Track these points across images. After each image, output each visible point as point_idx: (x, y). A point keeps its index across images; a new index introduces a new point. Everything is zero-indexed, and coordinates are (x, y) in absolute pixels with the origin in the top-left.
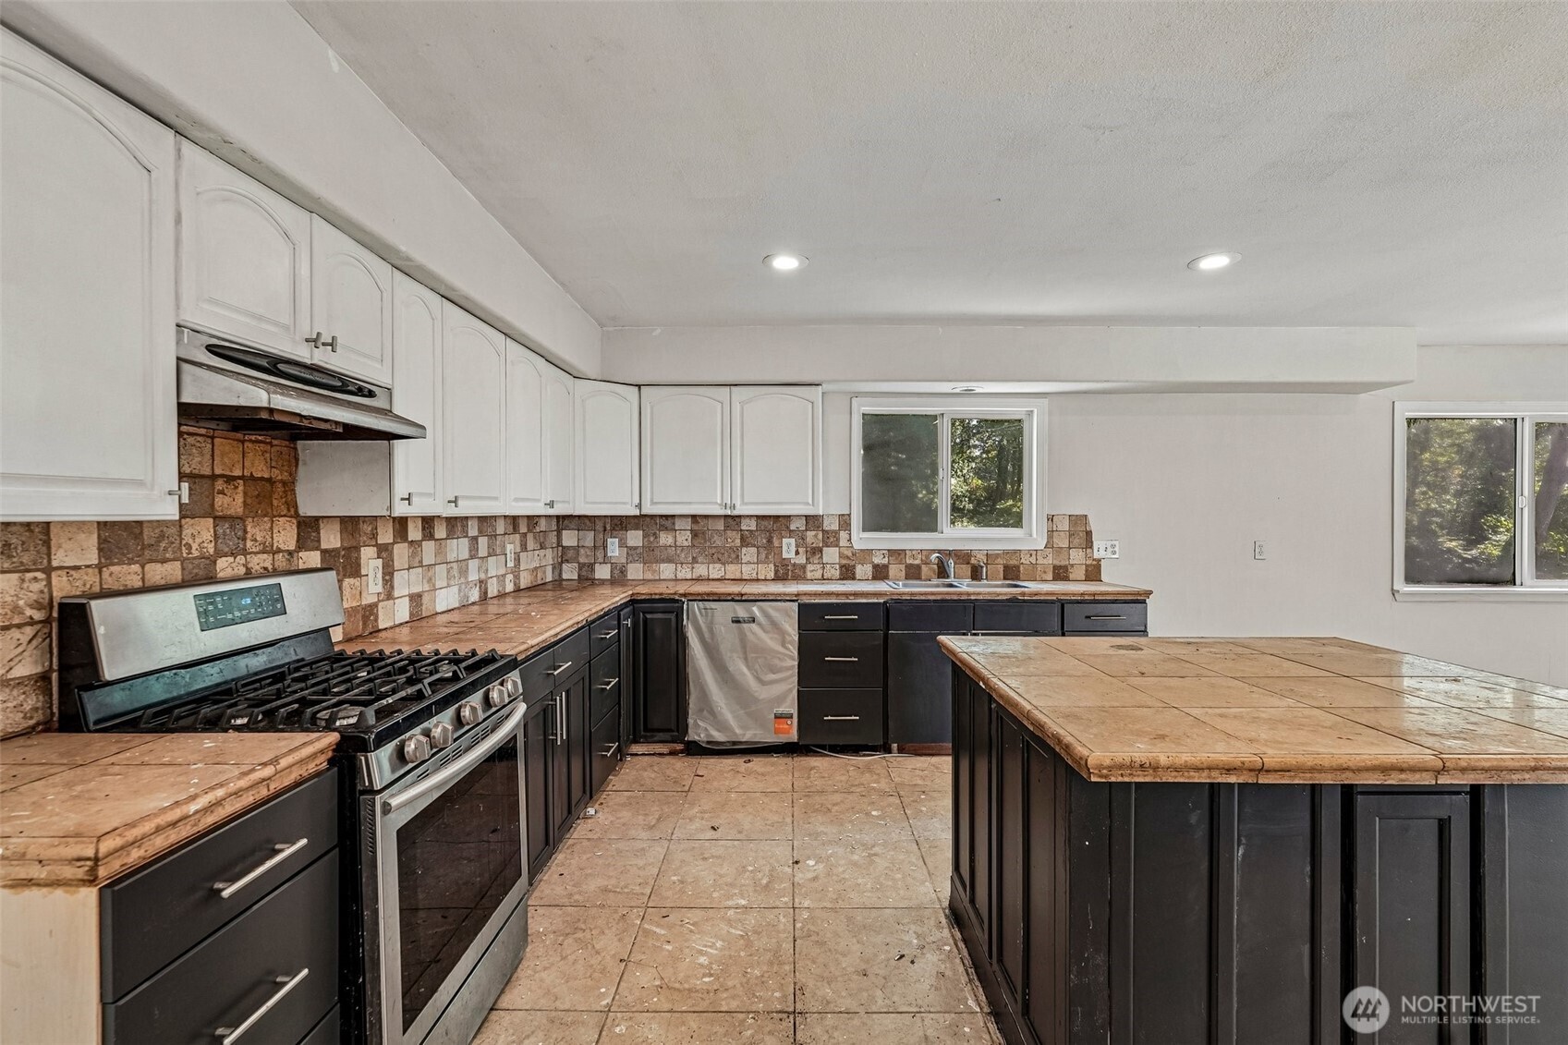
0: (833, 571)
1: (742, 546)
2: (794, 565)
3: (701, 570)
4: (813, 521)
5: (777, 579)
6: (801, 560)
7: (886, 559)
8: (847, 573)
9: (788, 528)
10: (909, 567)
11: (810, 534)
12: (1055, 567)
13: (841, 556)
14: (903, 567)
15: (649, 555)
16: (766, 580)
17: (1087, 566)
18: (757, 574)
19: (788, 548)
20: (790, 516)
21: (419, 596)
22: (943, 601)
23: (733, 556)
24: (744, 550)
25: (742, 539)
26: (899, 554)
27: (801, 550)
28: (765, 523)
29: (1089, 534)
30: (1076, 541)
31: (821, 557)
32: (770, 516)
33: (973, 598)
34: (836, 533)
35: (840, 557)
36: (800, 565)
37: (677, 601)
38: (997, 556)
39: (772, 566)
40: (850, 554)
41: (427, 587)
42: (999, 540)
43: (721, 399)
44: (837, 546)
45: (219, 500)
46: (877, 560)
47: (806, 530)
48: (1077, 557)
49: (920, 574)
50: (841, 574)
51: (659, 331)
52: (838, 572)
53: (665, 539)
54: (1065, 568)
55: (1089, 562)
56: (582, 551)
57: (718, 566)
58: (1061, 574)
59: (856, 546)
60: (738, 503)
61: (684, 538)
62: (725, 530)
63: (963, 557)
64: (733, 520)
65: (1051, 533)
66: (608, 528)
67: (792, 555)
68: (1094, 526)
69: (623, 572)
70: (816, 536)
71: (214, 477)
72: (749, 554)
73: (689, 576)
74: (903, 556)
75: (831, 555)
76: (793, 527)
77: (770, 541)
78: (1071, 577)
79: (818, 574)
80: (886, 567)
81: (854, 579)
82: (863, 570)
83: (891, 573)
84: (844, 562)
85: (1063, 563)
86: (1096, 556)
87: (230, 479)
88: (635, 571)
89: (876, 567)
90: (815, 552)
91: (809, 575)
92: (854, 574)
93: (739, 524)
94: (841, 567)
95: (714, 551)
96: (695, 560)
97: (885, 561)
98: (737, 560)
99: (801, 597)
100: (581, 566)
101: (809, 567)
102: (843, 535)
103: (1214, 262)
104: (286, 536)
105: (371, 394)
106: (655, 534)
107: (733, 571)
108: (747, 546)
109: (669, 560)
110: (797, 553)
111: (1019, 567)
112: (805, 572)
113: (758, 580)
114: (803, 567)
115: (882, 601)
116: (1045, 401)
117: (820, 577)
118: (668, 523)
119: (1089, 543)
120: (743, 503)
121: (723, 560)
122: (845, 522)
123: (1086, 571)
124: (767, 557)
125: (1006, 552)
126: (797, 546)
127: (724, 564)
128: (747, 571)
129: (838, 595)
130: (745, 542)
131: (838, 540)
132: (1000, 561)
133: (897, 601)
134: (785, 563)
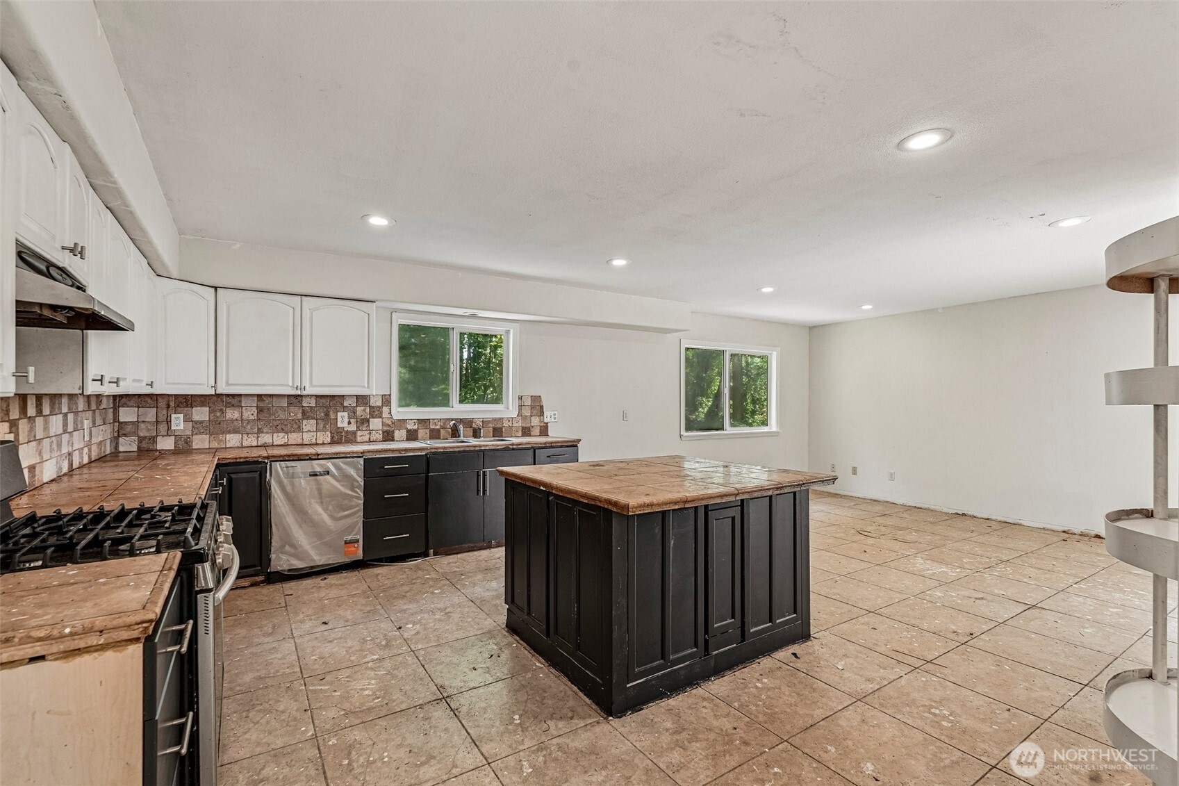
0: (377, 435)
1: (303, 419)
2: (347, 432)
3: (266, 438)
4: (362, 399)
5: (333, 443)
6: (353, 428)
7: (416, 426)
8: (388, 436)
9: (342, 404)
10: (432, 431)
11: (360, 409)
12: (523, 428)
14: (428, 431)
15: (216, 427)
16: (323, 444)
17: (541, 427)
18: (316, 440)
19: (342, 419)
20: (344, 396)
22: (464, 451)
23: (295, 426)
24: (305, 422)
25: (303, 413)
26: (426, 422)
27: (352, 421)
28: (323, 401)
29: (542, 407)
30: (535, 412)
31: (369, 426)
32: (327, 396)
33: (483, 448)
34: (380, 408)
35: (383, 425)
36: (351, 432)
37: (260, 462)
38: (489, 422)
39: (328, 433)
40: (390, 423)
42: (491, 411)
43: (293, 306)
44: (381, 417)
46: (409, 427)
47: (357, 406)
48: (535, 421)
49: (439, 435)
50: (383, 437)
51: (238, 245)
52: (381, 436)
53: (232, 414)
54: (529, 428)
55: (542, 424)
56: (142, 426)
57: (281, 435)
58: (526, 432)
59: (395, 417)
60: (307, 384)
61: (250, 413)
62: (288, 406)
63: (468, 423)
64: (297, 398)
65: (520, 406)
66: (172, 404)
67: (345, 424)
68: (544, 402)
69: (188, 442)
70: (364, 410)
72: (309, 424)
73: (255, 444)
74: (428, 423)
75: (376, 424)
76: (346, 404)
77: (327, 414)
78: (532, 434)
79: (366, 438)
80: (416, 431)
81: (393, 440)
82: (400, 434)
83: (420, 435)
84: (386, 429)
85: (528, 425)
86: (545, 421)
88: (201, 441)
89: (409, 431)
90: (364, 422)
91: (359, 439)
92: (393, 437)
93: (301, 402)
94: (384, 432)
95: (278, 423)
96: (260, 431)
97: (416, 427)
98: (299, 429)
99: (365, 454)
100: (141, 440)
101: (359, 433)
102: (385, 410)
103: (619, 263)
106: (221, 410)
107: (294, 438)
108: (307, 419)
109: (235, 431)
110: (349, 423)
111: (502, 429)
112: (355, 437)
113: (317, 444)
114: (354, 433)
115: (424, 454)
116: (517, 325)
117: (368, 440)
118: (235, 401)
119: (541, 413)
120: (311, 385)
121: (286, 429)
122: (386, 400)
123: (540, 429)
124: (324, 427)
125: (494, 419)
126: (349, 418)
127: (287, 433)
128: (307, 438)
129: (393, 451)
130: (305, 415)
131: (381, 413)
132: (490, 425)
133: (434, 453)
134: (339, 431)
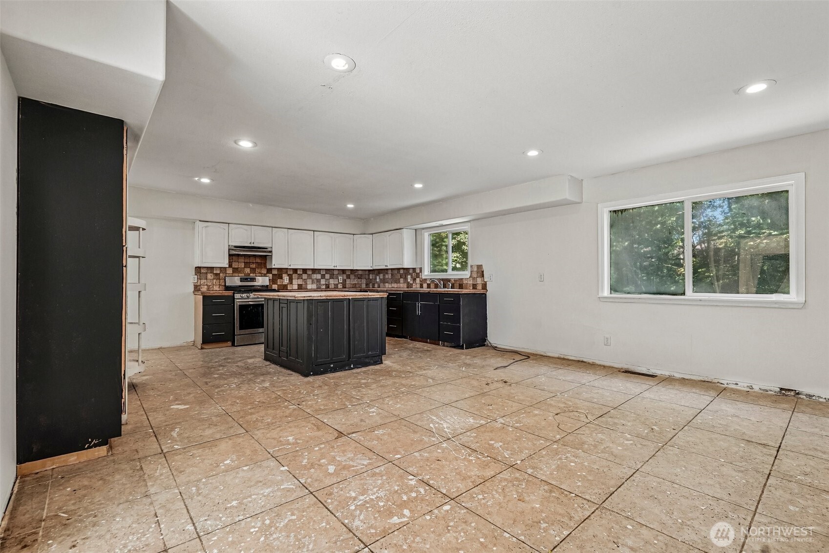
0: (418, 285)
2: (410, 284)
3: (393, 285)
4: (414, 269)
6: (412, 282)
11: (414, 274)
12: (473, 285)
13: (420, 281)
14: (434, 284)
15: (384, 281)
16: (405, 288)
18: (403, 286)
19: (409, 278)
20: (410, 268)
21: (302, 285)
25: (400, 275)
28: (405, 270)
29: (483, 272)
30: (479, 275)
31: (416, 281)
34: (419, 273)
38: (457, 280)
39: (406, 284)
41: (304, 283)
43: (385, 236)
44: (419, 277)
45: (251, 266)
46: (428, 282)
48: (479, 281)
50: (420, 286)
53: (387, 276)
54: (476, 285)
55: (483, 283)
56: (373, 280)
58: (475, 287)
59: (423, 278)
61: (390, 276)
62: (397, 273)
63: (449, 281)
64: (398, 269)
65: (471, 272)
66: (377, 273)
68: (485, 268)
69: (379, 286)
71: (250, 262)
72: (402, 280)
73: (391, 287)
75: (418, 280)
76: (410, 272)
77: (406, 276)
78: (477, 288)
79: (415, 287)
80: (430, 284)
82: (425, 285)
83: (431, 287)
85: (475, 283)
86: (485, 280)
87: (253, 263)
88: (382, 285)
89: (428, 284)
90: (414, 280)
92: (423, 286)
93: (401, 271)
94: (420, 284)
95: (396, 279)
96: (392, 283)
97: (430, 282)
98: (399, 282)
100: (373, 284)
101: (414, 284)
102: (420, 274)
104: (264, 271)
105: (267, 249)
106: (385, 275)
107: (398, 285)
109: (387, 283)
110: (411, 279)
111: (463, 284)
112: (413, 286)
114: (412, 284)
115: (402, 292)
118: (387, 271)
119: (483, 276)
120: (389, 265)
122: (421, 269)
123: (482, 286)
124: (405, 281)
125: (460, 279)
126: (411, 277)
127: (397, 283)
128: (401, 286)
129: (395, 290)
130: (401, 277)
132: (458, 282)
133: (406, 292)
134: (408, 283)
